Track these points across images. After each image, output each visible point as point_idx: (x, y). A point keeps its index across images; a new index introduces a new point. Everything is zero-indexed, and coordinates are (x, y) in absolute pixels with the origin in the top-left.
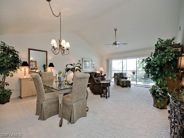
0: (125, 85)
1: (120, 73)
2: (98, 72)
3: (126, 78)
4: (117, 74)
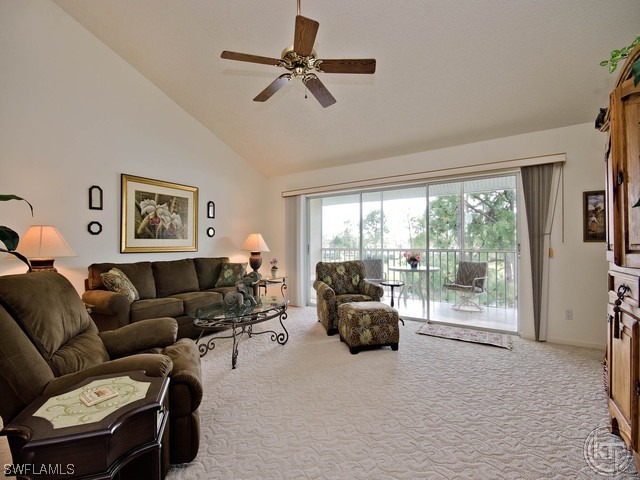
0: (366, 336)
1: (344, 264)
2: (235, 259)
3: (376, 294)
4: (334, 267)
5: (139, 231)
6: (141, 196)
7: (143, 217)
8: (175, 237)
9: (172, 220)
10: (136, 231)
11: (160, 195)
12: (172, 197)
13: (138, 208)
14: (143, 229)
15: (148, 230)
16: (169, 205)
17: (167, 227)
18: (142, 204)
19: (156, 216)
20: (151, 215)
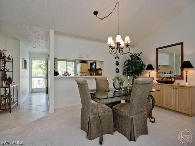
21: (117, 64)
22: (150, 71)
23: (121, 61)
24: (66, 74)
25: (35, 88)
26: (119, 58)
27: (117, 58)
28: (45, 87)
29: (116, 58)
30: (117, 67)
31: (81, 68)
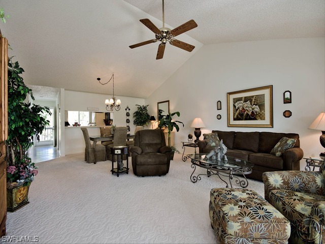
5: (235, 117)
6: (236, 100)
7: (237, 110)
8: (255, 119)
9: (253, 109)
10: (234, 117)
11: (245, 97)
12: (253, 97)
13: (234, 106)
14: (237, 116)
15: (239, 116)
16: (251, 102)
17: (250, 113)
18: (236, 104)
19: (243, 109)
20: (241, 109)
21: (128, 115)
22: (152, 121)
23: (132, 112)
24: (76, 124)
25: (43, 140)
26: (129, 109)
27: (128, 110)
28: (53, 139)
29: (126, 110)
30: (128, 118)
31: (96, 117)
